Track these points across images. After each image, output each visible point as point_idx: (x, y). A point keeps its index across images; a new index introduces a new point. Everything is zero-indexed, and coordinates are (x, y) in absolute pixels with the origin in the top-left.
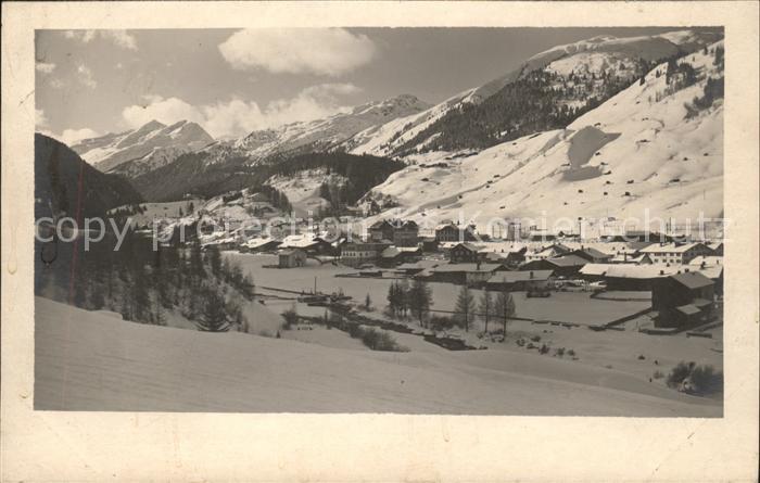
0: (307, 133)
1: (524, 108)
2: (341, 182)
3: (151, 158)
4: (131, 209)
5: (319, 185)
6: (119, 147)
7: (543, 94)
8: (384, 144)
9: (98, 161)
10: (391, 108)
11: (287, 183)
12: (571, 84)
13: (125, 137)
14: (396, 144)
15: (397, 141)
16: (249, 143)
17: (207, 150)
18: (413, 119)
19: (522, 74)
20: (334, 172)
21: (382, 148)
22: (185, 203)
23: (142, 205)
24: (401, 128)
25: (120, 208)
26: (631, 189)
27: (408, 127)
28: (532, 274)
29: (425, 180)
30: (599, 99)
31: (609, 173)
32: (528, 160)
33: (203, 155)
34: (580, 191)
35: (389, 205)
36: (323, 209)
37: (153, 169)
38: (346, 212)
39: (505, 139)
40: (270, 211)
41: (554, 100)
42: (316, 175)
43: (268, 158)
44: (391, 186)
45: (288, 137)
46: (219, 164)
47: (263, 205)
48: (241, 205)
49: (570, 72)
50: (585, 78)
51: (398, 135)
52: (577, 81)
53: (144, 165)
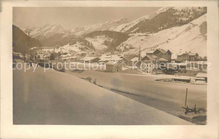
0: (94, 28)
1: (167, 20)
2: (111, 40)
3: (46, 35)
5: (104, 41)
6: (37, 31)
7: (173, 16)
10: (120, 22)
11: (92, 40)
12: (182, 13)
13: (39, 28)
15: (123, 31)
16: (76, 31)
17: (63, 33)
18: (127, 24)
20: (108, 37)
23: (42, 48)
24: (124, 27)
27: (126, 27)
29: (142, 40)
32: (180, 34)
35: (131, 48)
36: (106, 49)
37: (47, 38)
38: (115, 50)
40: (87, 49)
41: (177, 18)
42: (102, 38)
43: (82, 35)
44: (129, 42)
45: (88, 29)
46: (67, 37)
47: (84, 47)
48: (76, 46)
49: (181, 9)
50: (187, 11)
51: (123, 29)
52: (184, 12)
53: (44, 36)
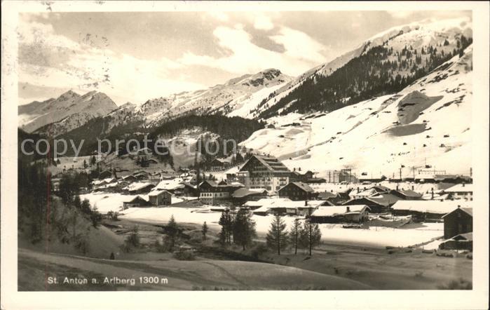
0: (193, 101)
4: (46, 161)
5: (196, 141)
7: (380, 66)
8: (254, 109)
9: (26, 124)
10: (260, 80)
12: (404, 58)
14: (263, 109)
15: (263, 106)
16: (146, 109)
17: (111, 115)
18: (277, 88)
19: (365, 50)
20: (209, 130)
21: (251, 112)
22: (89, 157)
23: (56, 160)
24: (267, 96)
25: (37, 161)
26: (446, 141)
27: (272, 95)
28: (348, 208)
29: (282, 136)
30: (426, 70)
31: (430, 128)
32: (365, 120)
33: (109, 119)
34: (405, 144)
36: (198, 161)
37: (69, 130)
39: (349, 103)
41: (390, 71)
42: (194, 134)
43: (160, 121)
44: (253, 142)
45: (177, 104)
46: (121, 126)
49: (404, 47)
50: (415, 52)
51: (264, 101)
52: (409, 55)
53: (61, 127)
